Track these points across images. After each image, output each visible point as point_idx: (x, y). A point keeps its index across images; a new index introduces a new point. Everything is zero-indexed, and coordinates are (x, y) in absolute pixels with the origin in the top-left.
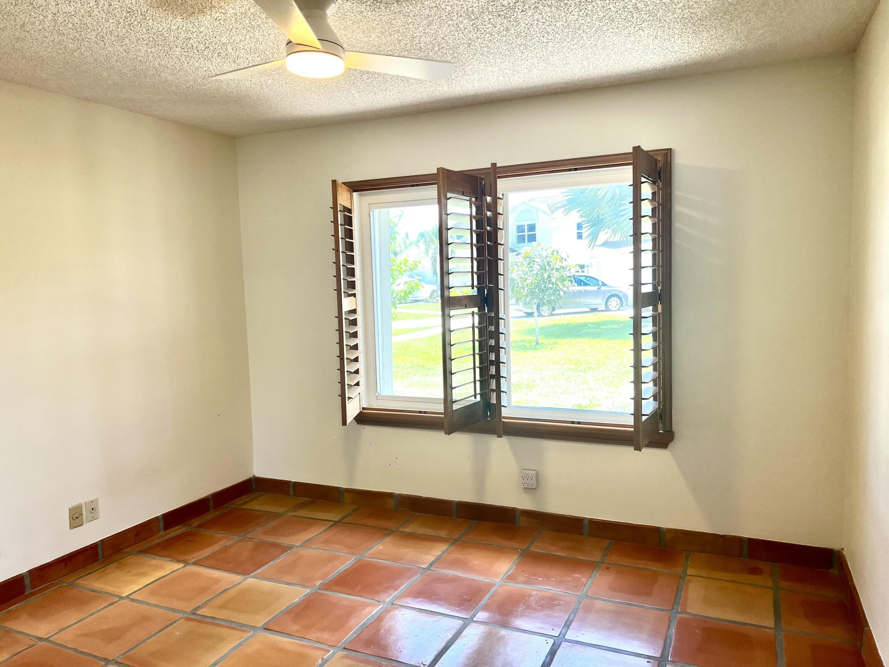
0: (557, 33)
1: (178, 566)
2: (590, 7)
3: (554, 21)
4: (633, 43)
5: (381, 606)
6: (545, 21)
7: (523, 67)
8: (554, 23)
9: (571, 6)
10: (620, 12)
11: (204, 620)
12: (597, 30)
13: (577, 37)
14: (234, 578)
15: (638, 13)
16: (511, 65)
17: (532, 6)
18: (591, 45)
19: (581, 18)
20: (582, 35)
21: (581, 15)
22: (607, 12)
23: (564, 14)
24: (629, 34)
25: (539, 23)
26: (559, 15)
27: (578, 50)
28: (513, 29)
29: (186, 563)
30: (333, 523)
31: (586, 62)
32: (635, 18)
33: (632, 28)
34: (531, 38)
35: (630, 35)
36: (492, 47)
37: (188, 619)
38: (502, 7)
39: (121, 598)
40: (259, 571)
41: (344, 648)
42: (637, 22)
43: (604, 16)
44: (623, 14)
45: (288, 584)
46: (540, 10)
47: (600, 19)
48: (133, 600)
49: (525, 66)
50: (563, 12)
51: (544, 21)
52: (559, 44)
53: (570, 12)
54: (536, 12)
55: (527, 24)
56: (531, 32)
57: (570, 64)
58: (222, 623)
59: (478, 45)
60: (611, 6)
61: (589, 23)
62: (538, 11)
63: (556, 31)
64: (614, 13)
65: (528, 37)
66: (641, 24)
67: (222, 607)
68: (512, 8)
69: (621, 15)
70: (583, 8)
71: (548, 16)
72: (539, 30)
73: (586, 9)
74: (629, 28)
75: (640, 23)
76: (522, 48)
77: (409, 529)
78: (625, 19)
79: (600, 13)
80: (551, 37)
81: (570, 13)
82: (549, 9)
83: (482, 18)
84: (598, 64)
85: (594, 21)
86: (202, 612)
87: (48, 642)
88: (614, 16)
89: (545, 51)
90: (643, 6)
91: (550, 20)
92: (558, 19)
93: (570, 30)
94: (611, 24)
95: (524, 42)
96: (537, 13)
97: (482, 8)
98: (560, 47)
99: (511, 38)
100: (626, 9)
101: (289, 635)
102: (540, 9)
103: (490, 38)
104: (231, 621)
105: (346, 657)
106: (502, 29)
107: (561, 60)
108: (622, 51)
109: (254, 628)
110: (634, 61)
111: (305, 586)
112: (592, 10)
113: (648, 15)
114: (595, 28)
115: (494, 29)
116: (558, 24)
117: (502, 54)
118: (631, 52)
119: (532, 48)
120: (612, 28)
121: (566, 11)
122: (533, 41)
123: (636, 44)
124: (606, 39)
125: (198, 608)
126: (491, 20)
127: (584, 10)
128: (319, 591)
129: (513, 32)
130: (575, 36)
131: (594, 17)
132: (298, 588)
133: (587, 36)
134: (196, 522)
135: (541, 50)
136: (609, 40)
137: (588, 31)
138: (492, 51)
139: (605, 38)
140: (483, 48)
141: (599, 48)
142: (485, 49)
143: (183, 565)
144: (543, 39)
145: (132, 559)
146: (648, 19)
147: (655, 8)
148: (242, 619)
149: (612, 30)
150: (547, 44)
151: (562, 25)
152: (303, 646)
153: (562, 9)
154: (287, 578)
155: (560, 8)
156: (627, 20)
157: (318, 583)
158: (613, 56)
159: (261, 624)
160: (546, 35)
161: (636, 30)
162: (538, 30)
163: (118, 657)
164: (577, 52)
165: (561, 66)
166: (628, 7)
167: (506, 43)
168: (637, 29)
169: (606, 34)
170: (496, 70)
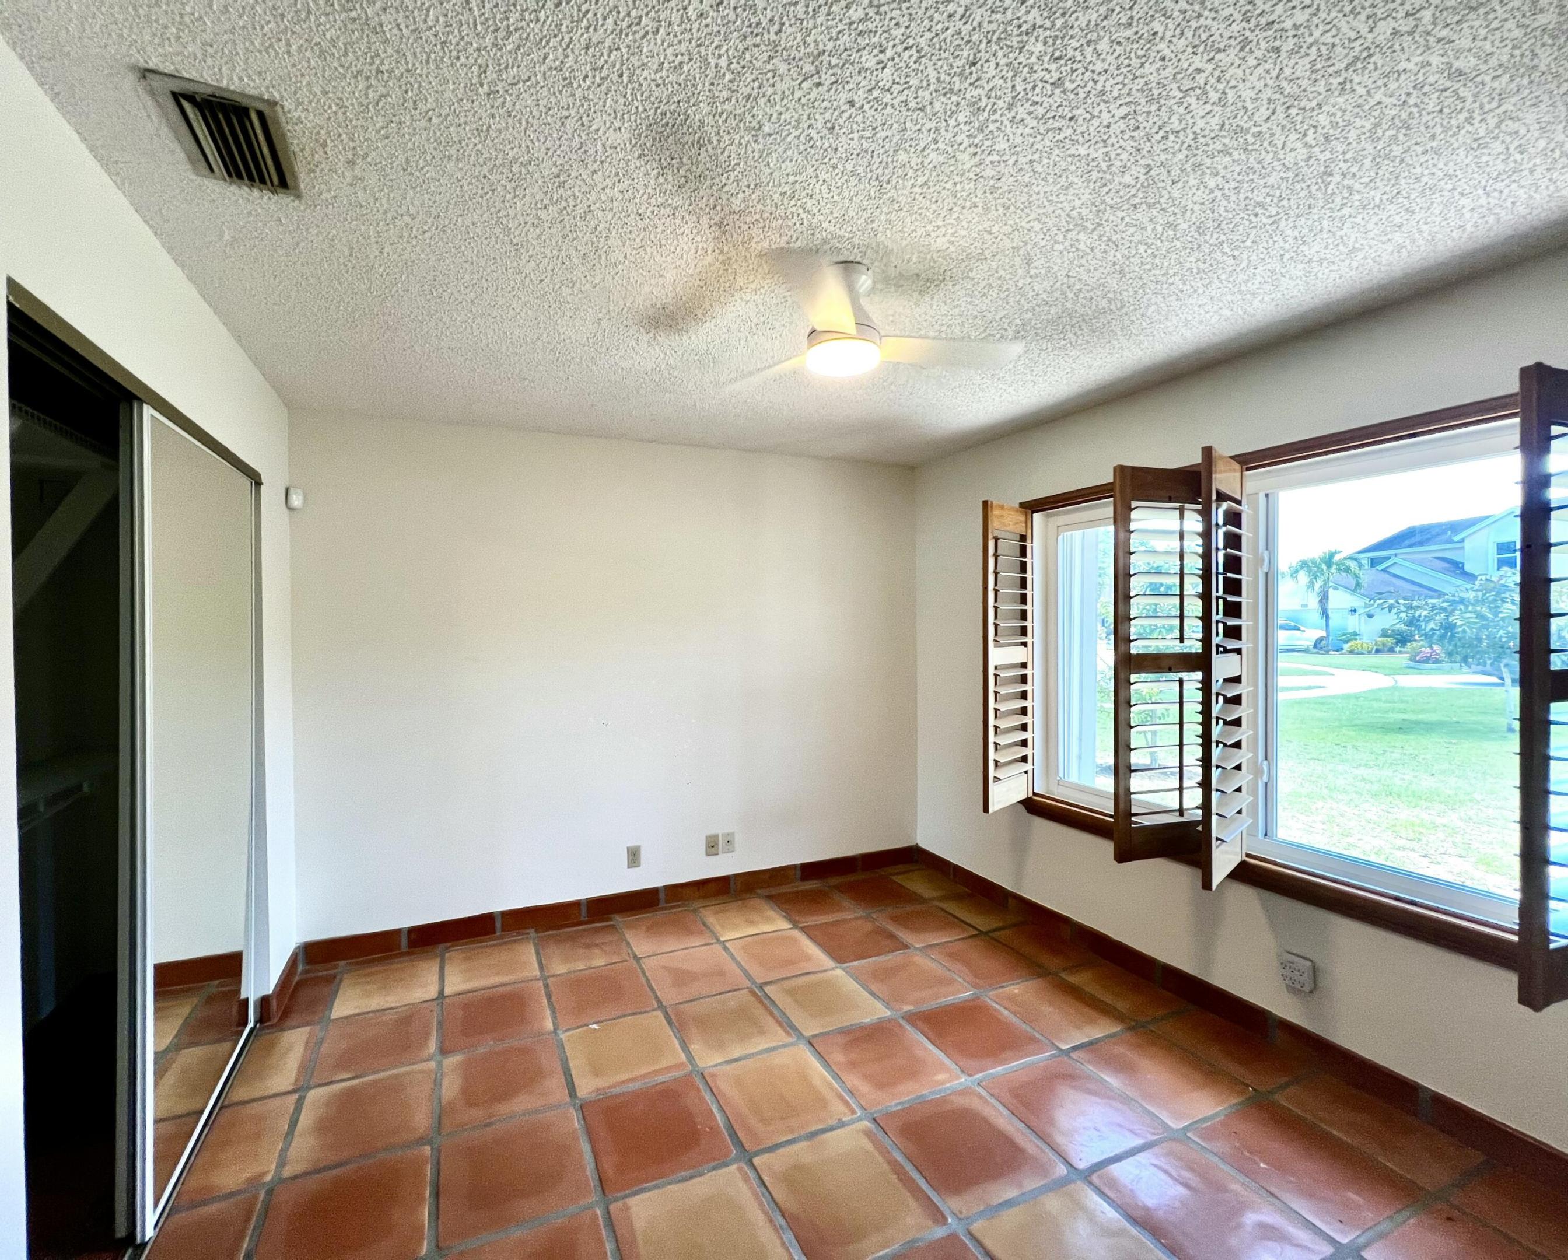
0: (1281, 199)
1: (786, 925)
2: (1323, 119)
3: (1255, 177)
4: (1502, 157)
5: (963, 1080)
6: (1237, 185)
7: (1256, 282)
8: (1262, 182)
9: (1272, 135)
10: (1412, 101)
11: (764, 1001)
12: (1378, 160)
13: (1336, 190)
14: (827, 962)
15: (1469, 84)
16: (1230, 286)
17: (1186, 166)
18: (1385, 197)
19: (1317, 149)
20: (1346, 182)
21: (1313, 143)
22: (1376, 114)
23: (1271, 155)
24: (1475, 140)
25: (1226, 191)
26: (1259, 163)
27: (1360, 216)
28: (1179, 221)
29: (795, 925)
30: (976, 932)
31: (1398, 234)
32: (1470, 100)
33: (1477, 125)
34: (1231, 226)
35: (1481, 142)
36: (1166, 264)
37: (753, 993)
38: (1128, 190)
39: (719, 941)
40: (856, 963)
41: (874, 1119)
42: (1481, 107)
43: (1376, 125)
44: (1426, 100)
45: (872, 994)
46: (1208, 168)
47: (1368, 134)
48: (725, 948)
49: (1259, 279)
50: (1263, 153)
51: (1233, 184)
52: (1303, 219)
53: (1280, 147)
54: (1203, 173)
55: (1203, 204)
56: (1224, 214)
57: (1360, 250)
58: (776, 1013)
59: (1137, 269)
60: (1378, 96)
61: (1344, 153)
62: (1208, 171)
63: (1278, 195)
64: (1398, 108)
65: (1223, 226)
66: (1499, 107)
67: (791, 993)
68: (1149, 185)
69: (1422, 106)
70: (1306, 127)
71: (1236, 174)
72: (1238, 205)
73: (1315, 127)
74: (1469, 128)
75: (1495, 104)
76: (1227, 250)
77: (1073, 979)
78: (1441, 111)
79: (1358, 122)
80: (1273, 211)
81: (1283, 148)
82: (1227, 159)
83: (1107, 221)
84: (1435, 229)
85: (1354, 144)
86: (769, 989)
87: (639, 963)
88: (1404, 116)
89: (1281, 240)
90: (1473, 61)
91: (1247, 179)
92: (1263, 171)
93: (1309, 182)
94: (1405, 135)
95: (1223, 238)
96: (1208, 176)
97: (1093, 204)
98: (1310, 223)
99: (1190, 239)
100: (1426, 89)
101: (827, 1065)
102: (1208, 165)
103: (1150, 251)
104: (786, 1015)
105: (868, 1134)
106: (1160, 229)
107: (1331, 247)
108: (1483, 183)
109: (800, 1035)
110: (1537, 196)
111: (887, 1005)
112: (1335, 125)
113: (1506, 78)
114: (1370, 158)
115: (1145, 234)
116: (1271, 180)
117: (1195, 271)
118: (1514, 178)
119: (1249, 243)
120: (1416, 144)
121: (1269, 149)
122: (1241, 228)
123: (1518, 157)
124: (1418, 170)
125: (770, 983)
126: (1127, 219)
127: (1312, 130)
128: (901, 1021)
129: (1185, 226)
130: (1329, 191)
131: (1349, 135)
132: (878, 1005)
133: (1362, 180)
134: (834, 881)
135: (1271, 241)
136: (1426, 172)
137: (1354, 170)
138: (1171, 272)
139: (1412, 171)
140: (1150, 270)
141: (1412, 197)
142: (1157, 272)
143: (791, 926)
144: (1258, 219)
145: (756, 902)
146: (1513, 86)
147: (1517, 52)
148: (797, 1017)
149: (1419, 149)
150: (1274, 227)
151: (1282, 178)
152: (832, 1088)
153: (1256, 147)
154: (874, 988)
155: (1250, 148)
156: (1446, 111)
157: (907, 1008)
158: (1463, 201)
159: (808, 1034)
160: (1258, 210)
161: (1492, 125)
162: (1234, 207)
164: (1358, 220)
165: (1342, 257)
166: (1431, 79)
167: (1188, 251)
168: (1492, 122)
169: (1408, 160)
170: (1205, 301)
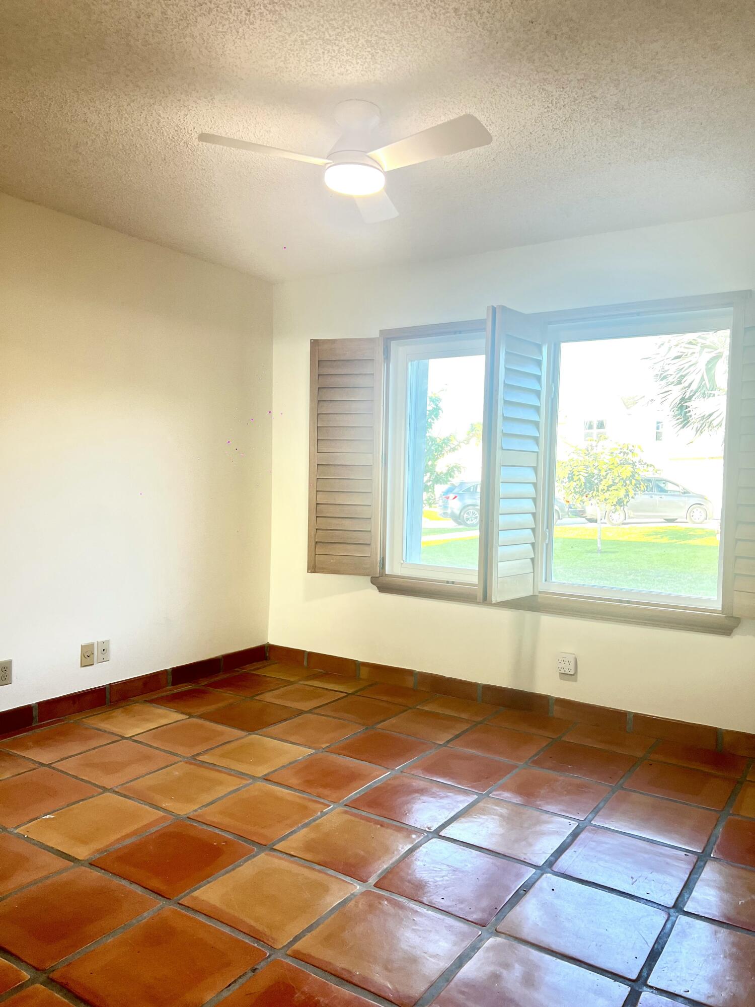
1: (181, 717)
5: (389, 773)
11: (203, 764)
14: (238, 733)
29: (190, 716)
30: (346, 695)
37: (188, 763)
39: (124, 738)
40: (264, 729)
41: (345, 805)
45: (291, 743)
48: (135, 741)
58: (220, 769)
67: (223, 756)
77: (426, 708)
86: (201, 758)
87: (50, 768)
101: (288, 787)
104: (231, 769)
105: (346, 812)
109: (254, 778)
111: (310, 748)
125: (199, 754)
128: (326, 753)
132: (301, 748)
134: (204, 681)
143: (188, 717)
145: (138, 707)
148: (241, 768)
152: (304, 798)
154: (292, 739)
157: (325, 746)
159: (260, 775)
163: (117, 787)
